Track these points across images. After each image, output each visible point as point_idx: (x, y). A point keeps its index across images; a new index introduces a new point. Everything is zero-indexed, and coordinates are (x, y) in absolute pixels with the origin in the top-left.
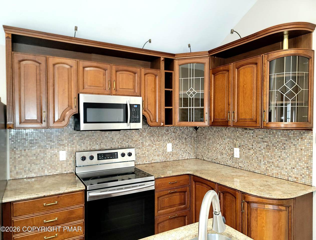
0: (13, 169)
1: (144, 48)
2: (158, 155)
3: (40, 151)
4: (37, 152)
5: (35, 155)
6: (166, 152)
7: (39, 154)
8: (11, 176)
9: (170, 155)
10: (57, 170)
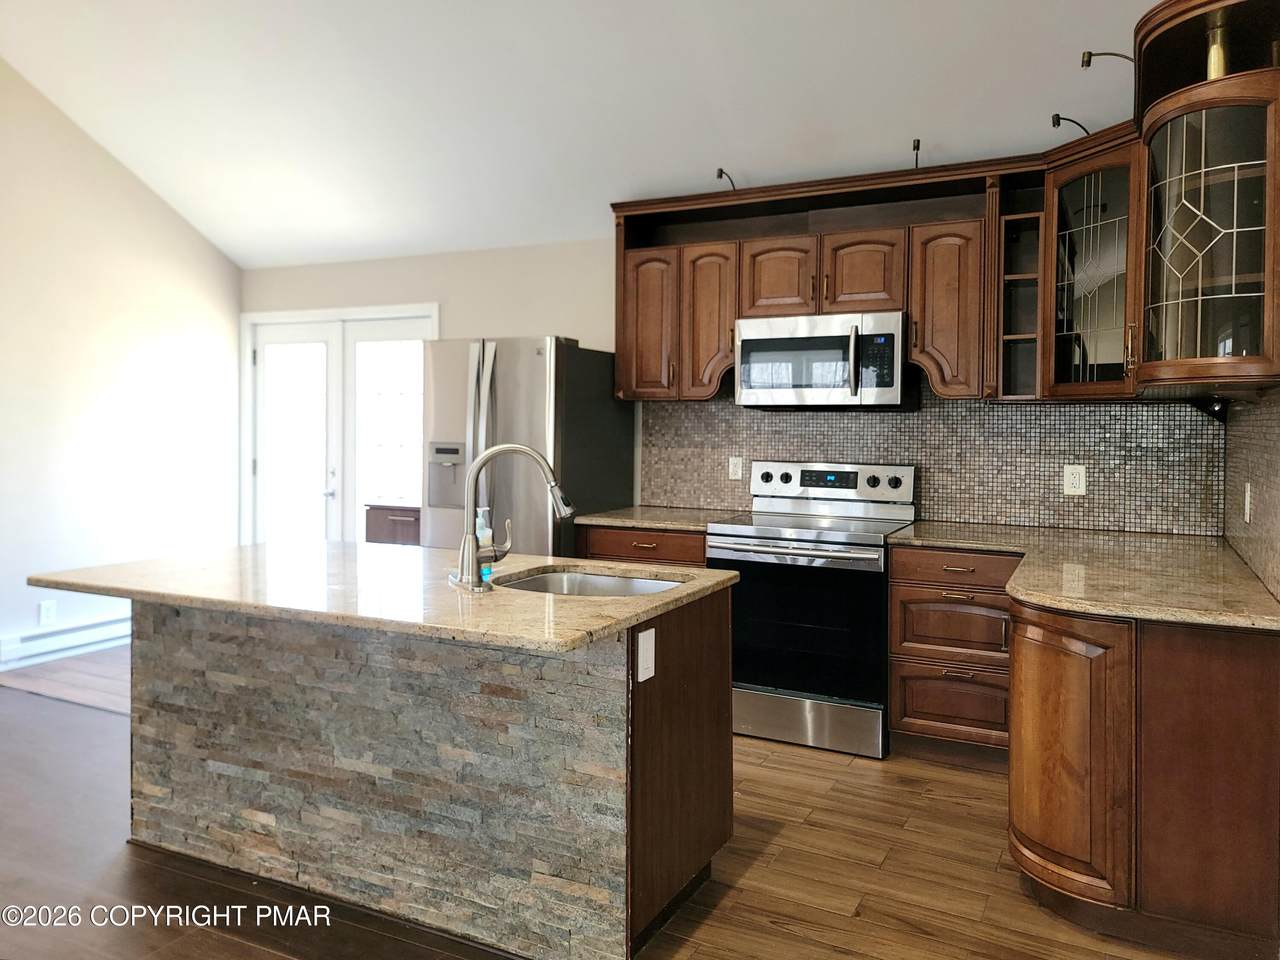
0: (646, 485)
1: (919, 166)
2: (1023, 502)
3: (693, 454)
4: (686, 456)
5: (682, 460)
6: (1061, 496)
7: (689, 460)
8: (643, 499)
9: (1078, 505)
10: (723, 501)
